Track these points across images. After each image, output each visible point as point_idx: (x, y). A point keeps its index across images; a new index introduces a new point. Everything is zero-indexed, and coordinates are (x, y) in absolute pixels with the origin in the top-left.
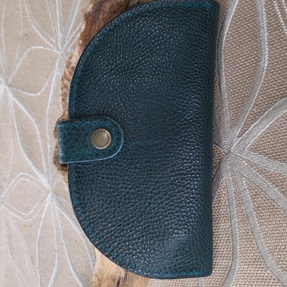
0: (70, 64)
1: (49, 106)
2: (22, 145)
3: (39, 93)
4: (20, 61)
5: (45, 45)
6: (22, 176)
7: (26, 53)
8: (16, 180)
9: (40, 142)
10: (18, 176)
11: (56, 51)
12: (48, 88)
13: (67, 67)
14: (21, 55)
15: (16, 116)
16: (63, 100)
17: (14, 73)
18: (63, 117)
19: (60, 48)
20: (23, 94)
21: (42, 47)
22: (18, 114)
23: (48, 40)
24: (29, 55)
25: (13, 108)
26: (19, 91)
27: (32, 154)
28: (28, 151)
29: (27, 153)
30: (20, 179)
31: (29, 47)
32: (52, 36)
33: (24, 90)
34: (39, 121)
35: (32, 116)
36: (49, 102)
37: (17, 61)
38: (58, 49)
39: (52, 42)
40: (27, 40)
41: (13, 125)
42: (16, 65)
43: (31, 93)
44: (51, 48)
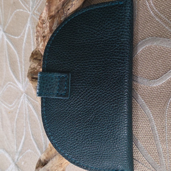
0: (41, 18)
1: (24, 44)
2: (10, 67)
3: (20, 37)
4: (11, 18)
5: (24, 9)
6: (9, 84)
7: (14, 13)
8: (6, 86)
9: (19, 65)
10: (7, 84)
11: (29, 12)
12: (24, 34)
13: (39, 19)
14: (11, 15)
15: (7, 50)
16: (37, 39)
17: (8, 25)
18: (36, 50)
19: (31, 10)
20: (12, 37)
21: (22, 10)
22: (9, 49)
23: (25, 6)
24: (15, 15)
25: (6, 46)
26: (9, 35)
27: (15, 71)
28: (13, 70)
29: (12, 71)
30: (9, 86)
31: (15, 10)
32: (27, 3)
33: (12, 35)
34: (19, 52)
35: (16, 50)
36: (24, 42)
37: (9, 18)
38: (30, 11)
39: (27, 7)
40: (15, 6)
41: (6, 55)
42: (9, 20)
43: (15, 36)
44: (26, 10)
